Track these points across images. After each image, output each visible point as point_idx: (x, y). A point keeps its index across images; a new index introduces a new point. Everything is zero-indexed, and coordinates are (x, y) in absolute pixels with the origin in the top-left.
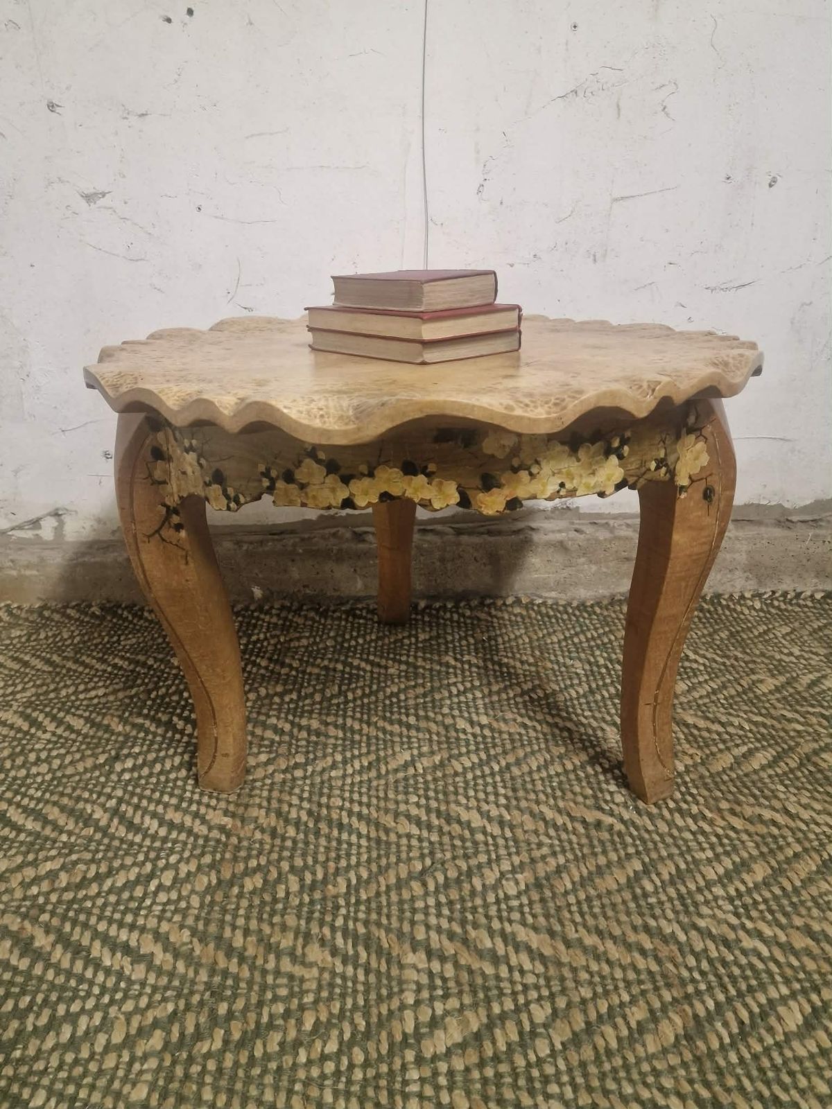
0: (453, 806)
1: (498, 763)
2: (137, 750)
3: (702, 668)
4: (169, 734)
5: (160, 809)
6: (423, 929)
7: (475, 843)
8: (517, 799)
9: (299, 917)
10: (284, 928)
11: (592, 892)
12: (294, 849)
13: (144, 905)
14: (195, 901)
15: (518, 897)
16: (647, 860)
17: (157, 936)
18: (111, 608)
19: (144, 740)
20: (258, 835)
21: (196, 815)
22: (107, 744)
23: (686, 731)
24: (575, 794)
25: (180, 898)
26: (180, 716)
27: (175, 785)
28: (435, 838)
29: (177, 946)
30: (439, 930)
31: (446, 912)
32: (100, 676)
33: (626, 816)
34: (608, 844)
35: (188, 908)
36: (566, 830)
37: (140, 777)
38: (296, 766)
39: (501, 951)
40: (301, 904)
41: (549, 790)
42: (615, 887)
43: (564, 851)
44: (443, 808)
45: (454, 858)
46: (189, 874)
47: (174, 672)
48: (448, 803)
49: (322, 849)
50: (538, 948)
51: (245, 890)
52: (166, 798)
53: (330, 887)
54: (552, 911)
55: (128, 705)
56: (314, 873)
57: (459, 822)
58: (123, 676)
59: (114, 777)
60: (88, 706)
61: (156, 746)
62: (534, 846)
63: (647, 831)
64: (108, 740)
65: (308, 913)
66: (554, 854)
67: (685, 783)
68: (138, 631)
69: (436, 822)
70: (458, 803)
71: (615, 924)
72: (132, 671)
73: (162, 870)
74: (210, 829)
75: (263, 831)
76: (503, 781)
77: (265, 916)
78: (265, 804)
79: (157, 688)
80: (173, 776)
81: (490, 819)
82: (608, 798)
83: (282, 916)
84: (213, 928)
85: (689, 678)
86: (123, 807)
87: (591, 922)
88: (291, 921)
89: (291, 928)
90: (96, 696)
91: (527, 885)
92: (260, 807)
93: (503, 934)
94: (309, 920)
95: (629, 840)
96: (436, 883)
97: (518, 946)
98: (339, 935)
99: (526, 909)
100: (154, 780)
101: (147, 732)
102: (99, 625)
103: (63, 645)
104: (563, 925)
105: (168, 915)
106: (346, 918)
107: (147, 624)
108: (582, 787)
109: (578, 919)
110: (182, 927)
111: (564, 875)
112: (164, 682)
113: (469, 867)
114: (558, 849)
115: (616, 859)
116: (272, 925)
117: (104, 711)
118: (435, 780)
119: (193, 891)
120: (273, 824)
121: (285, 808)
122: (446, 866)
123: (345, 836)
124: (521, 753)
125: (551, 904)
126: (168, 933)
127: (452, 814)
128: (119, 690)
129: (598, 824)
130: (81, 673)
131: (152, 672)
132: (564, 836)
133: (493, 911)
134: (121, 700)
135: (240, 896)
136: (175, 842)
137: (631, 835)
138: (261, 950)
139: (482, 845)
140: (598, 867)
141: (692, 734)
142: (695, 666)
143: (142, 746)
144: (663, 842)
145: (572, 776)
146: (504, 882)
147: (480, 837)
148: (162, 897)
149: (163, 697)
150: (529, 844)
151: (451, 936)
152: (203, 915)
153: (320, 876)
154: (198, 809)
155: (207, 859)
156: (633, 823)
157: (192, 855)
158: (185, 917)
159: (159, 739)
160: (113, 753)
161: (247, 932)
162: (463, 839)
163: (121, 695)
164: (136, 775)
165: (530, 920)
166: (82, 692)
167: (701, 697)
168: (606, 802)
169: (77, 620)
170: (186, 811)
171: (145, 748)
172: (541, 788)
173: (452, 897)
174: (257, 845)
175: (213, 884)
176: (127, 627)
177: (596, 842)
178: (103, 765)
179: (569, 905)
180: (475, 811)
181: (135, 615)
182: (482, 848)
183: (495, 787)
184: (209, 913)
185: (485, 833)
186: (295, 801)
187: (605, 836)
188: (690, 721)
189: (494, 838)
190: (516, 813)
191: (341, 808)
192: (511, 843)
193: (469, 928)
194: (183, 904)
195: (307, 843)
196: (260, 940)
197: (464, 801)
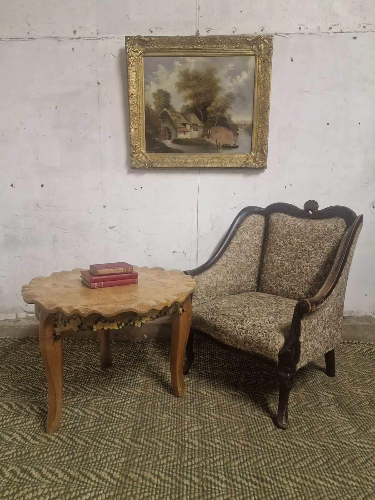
5: (125, 389)
6: (190, 412)
11: (231, 407)
12: (159, 397)
13: (124, 407)
15: (213, 408)
17: (128, 412)
21: (134, 390)
28: (194, 396)
30: (193, 412)
31: (195, 409)
35: (134, 407)
40: (161, 407)
44: (197, 390)
45: (198, 400)
46: (134, 401)
50: (216, 416)
53: (168, 404)
54: (220, 410)
57: (201, 393)
59: (111, 382)
62: (218, 399)
66: (223, 400)
69: (195, 393)
70: (201, 389)
71: (235, 413)
74: (138, 393)
75: (151, 394)
77: (153, 409)
81: (208, 393)
84: (141, 411)
87: (229, 413)
88: (159, 410)
91: (215, 406)
92: (150, 389)
93: (208, 414)
94: (163, 410)
96: (194, 404)
97: (211, 416)
98: (170, 413)
104: (222, 413)
105: (130, 408)
106: (172, 410)
110: (133, 410)
111: (225, 404)
113: (202, 402)
115: (238, 402)
118: (195, 385)
119: (135, 404)
120: (154, 392)
121: (157, 389)
122: (196, 402)
129: (235, 395)
132: (226, 397)
133: (207, 410)
135: (147, 405)
136: (129, 395)
137: (243, 397)
138: (152, 415)
140: (233, 403)
145: (231, 385)
146: (210, 405)
149: (121, 364)
151: (196, 413)
152: (138, 409)
155: (138, 399)
157: (134, 398)
159: (122, 373)
161: (149, 411)
162: (201, 397)
164: (117, 381)
165: (215, 412)
168: (238, 390)
170: (131, 389)
171: (119, 375)
172: (222, 387)
173: (197, 407)
175: (140, 403)
177: (234, 398)
179: (225, 410)
180: (205, 391)
182: (206, 398)
183: (211, 386)
189: (209, 397)
192: (213, 398)
193: (200, 412)
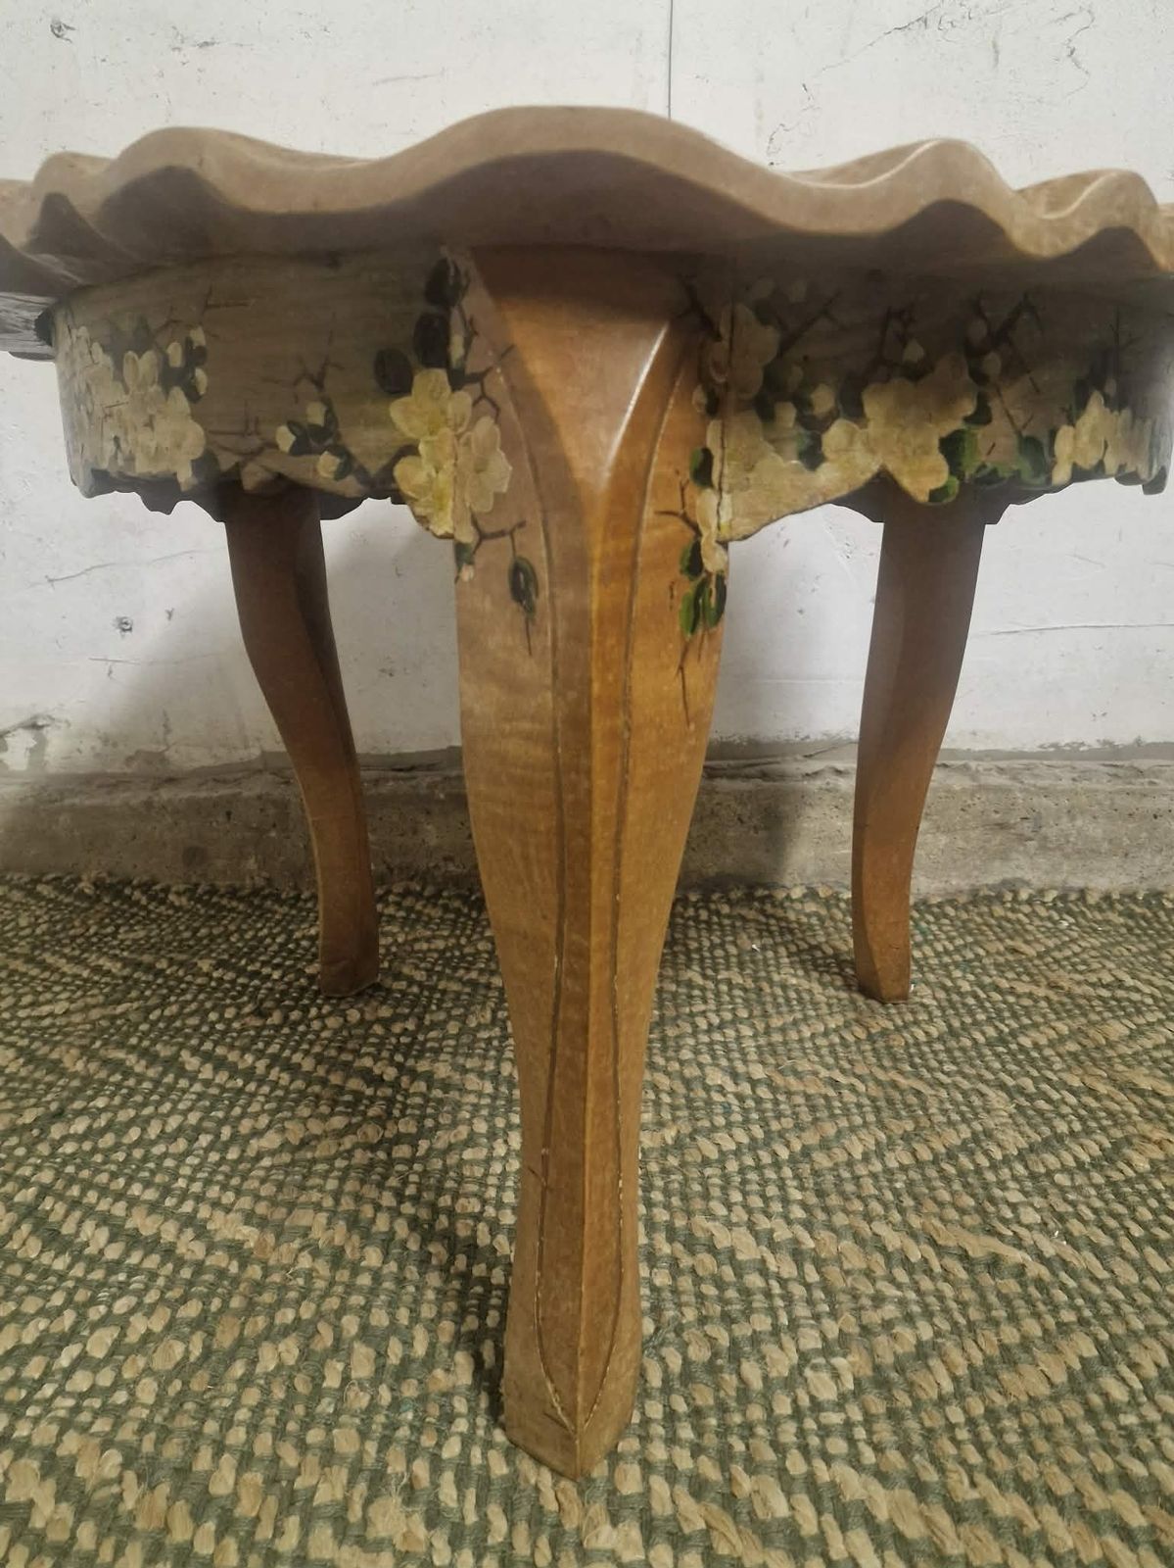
0: (700, 1220)
1: (788, 1145)
2: (100, 1102)
3: (1150, 1001)
4: (169, 1079)
5: (119, 1209)
6: (635, 1470)
7: (746, 1293)
8: (826, 1210)
9: (364, 1435)
10: (329, 1455)
11: (998, 1399)
12: (373, 1292)
13: (38, 1396)
14: (147, 1391)
15: (840, 1405)
16: (1104, 1336)
17: (52, 1464)
18: (111, 886)
19: (118, 1086)
20: (305, 1262)
21: (189, 1221)
22: (46, 1093)
23: (1139, 1100)
24: (941, 1205)
25: (115, 1386)
26: (195, 1051)
27: (159, 1165)
28: (662, 1279)
29: (88, 1488)
30: (672, 1474)
31: (686, 1432)
32: (67, 984)
33: (1049, 1250)
34: (1019, 1303)
35: (130, 1404)
36: (929, 1272)
37: (95, 1150)
38: (399, 1139)
39: (809, 1527)
40: (373, 1408)
41: (889, 1196)
42: (1043, 1390)
43: (928, 1314)
44: (680, 1222)
45: (703, 1320)
46: (148, 1337)
47: (199, 981)
48: (689, 1214)
49: (430, 1295)
50: (891, 1521)
51: (259, 1370)
52: (136, 1189)
53: (439, 1373)
54: (917, 1440)
55: (104, 1030)
56: (408, 1343)
57: (712, 1249)
58: (107, 984)
59: (44, 1149)
60: (29, 1030)
61: (139, 1098)
62: (866, 1302)
63: (1094, 1279)
64: (50, 1086)
65: (385, 1427)
66: (909, 1319)
67: (1156, 1194)
68: (154, 921)
69: (666, 1249)
70: (710, 1215)
71: (1056, 1469)
72: (125, 978)
73: (95, 1326)
74: (210, 1249)
75: (316, 1253)
76: (797, 1177)
77: (292, 1426)
78: (328, 1202)
79: (164, 1004)
80: (158, 1149)
81: (773, 1246)
82: (1009, 1214)
83: (329, 1428)
84: (173, 1451)
85: (1128, 1016)
86: (48, 1204)
87: (1002, 1464)
88: (346, 1441)
89: (343, 1458)
90: (51, 1014)
91: (857, 1381)
92: (318, 1207)
93: (811, 1483)
94: (385, 1443)
95: (1061, 1297)
96: (666, 1369)
97: (846, 1516)
98: (448, 1477)
99: (860, 1433)
100: (120, 1156)
101: (127, 1073)
102: (86, 910)
103: (16, 936)
104: (942, 1470)
105: (85, 1417)
106: (467, 1441)
107: (171, 912)
108: (953, 1193)
109: (975, 1458)
110: (107, 1443)
111: (934, 1362)
112: (179, 995)
113: (734, 1341)
114: (916, 1309)
115: (1039, 1333)
116: (303, 1447)
117: (58, 1038)
118: (665, 1172)
119: (148, 1371)
120: (338, 1240)
121: (368, 1211)
122: (685, 1336)
123: (479, 1270)
124: (830, 1130)
125: (912, 1424)
126: (74, 1459)
127: (699, 1234)
128: (94, 1007)
129: (994, 1263)
130: (33, 978)
131: (160, 981)
132: (926, 1284)
133: (788, 1433)
134: (93, 1023)
135: (245, 1382)
136: (133, 1271)
137: (1063, 1287)
138: (272, 1502)
139: (759, 1297)
140: (1004, 1348)
141: (1151, 1107)
142: (1136, 997)
143: (112, 1096)
144: (1132, 1302)
145: (932, 1173)
146: (808, 1372)
147: (754, 1280)
148: (81, 1381)
149: (173, 1018)
150: (855, 1298)
151: (698, 1488)
152: (158, 1419)
153: (420, 1349)
154: (196, 1211)
155: (192, 1309)
156: (1065, 1264)
157: (162, 1299)
158: (118, 1424)
159: (147, 1085)
160: (54, 1107)
161: (246, 1459)
162: (719, 1283)
163: (95, 1014)
164: (87, 1146)
165: (869, 1456)
166: (25, 1007)
167: (1157, 1047)
168: (1005, 1221)
169: (50, 901)
170: (168, 1215)
171: (117, 1100)
172: (874, 1191)
173: (700, 1402)
174: (301, 1281)
175: (192, 1359)
176: (133, 916)
177: (993, 1299)
178: (29, 1127)
179: (951, 1427)
180: (743, 1230)
181: (152, 899)
182: (759, 1301)
183: (782, 1187)
184: (172, 1416)
185: (764, 1272)
186: (388, 1199)
187: (1011, 1286)
188: (1145, 1084)
189: (783, 1282)
190: (825, 1235)
191: (478, 1217)
192: (819, 1294)
193: (737, 1469)
194: (121, 1397)
195: (400, 1281)
196: (272, 1481)
197: (721, 1211)
